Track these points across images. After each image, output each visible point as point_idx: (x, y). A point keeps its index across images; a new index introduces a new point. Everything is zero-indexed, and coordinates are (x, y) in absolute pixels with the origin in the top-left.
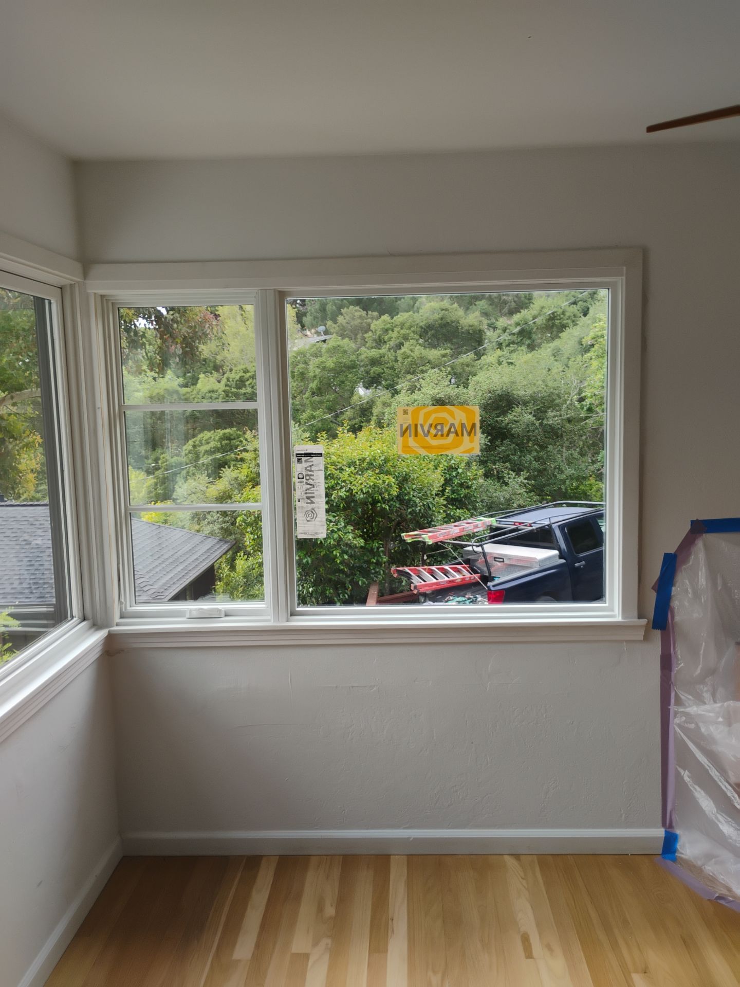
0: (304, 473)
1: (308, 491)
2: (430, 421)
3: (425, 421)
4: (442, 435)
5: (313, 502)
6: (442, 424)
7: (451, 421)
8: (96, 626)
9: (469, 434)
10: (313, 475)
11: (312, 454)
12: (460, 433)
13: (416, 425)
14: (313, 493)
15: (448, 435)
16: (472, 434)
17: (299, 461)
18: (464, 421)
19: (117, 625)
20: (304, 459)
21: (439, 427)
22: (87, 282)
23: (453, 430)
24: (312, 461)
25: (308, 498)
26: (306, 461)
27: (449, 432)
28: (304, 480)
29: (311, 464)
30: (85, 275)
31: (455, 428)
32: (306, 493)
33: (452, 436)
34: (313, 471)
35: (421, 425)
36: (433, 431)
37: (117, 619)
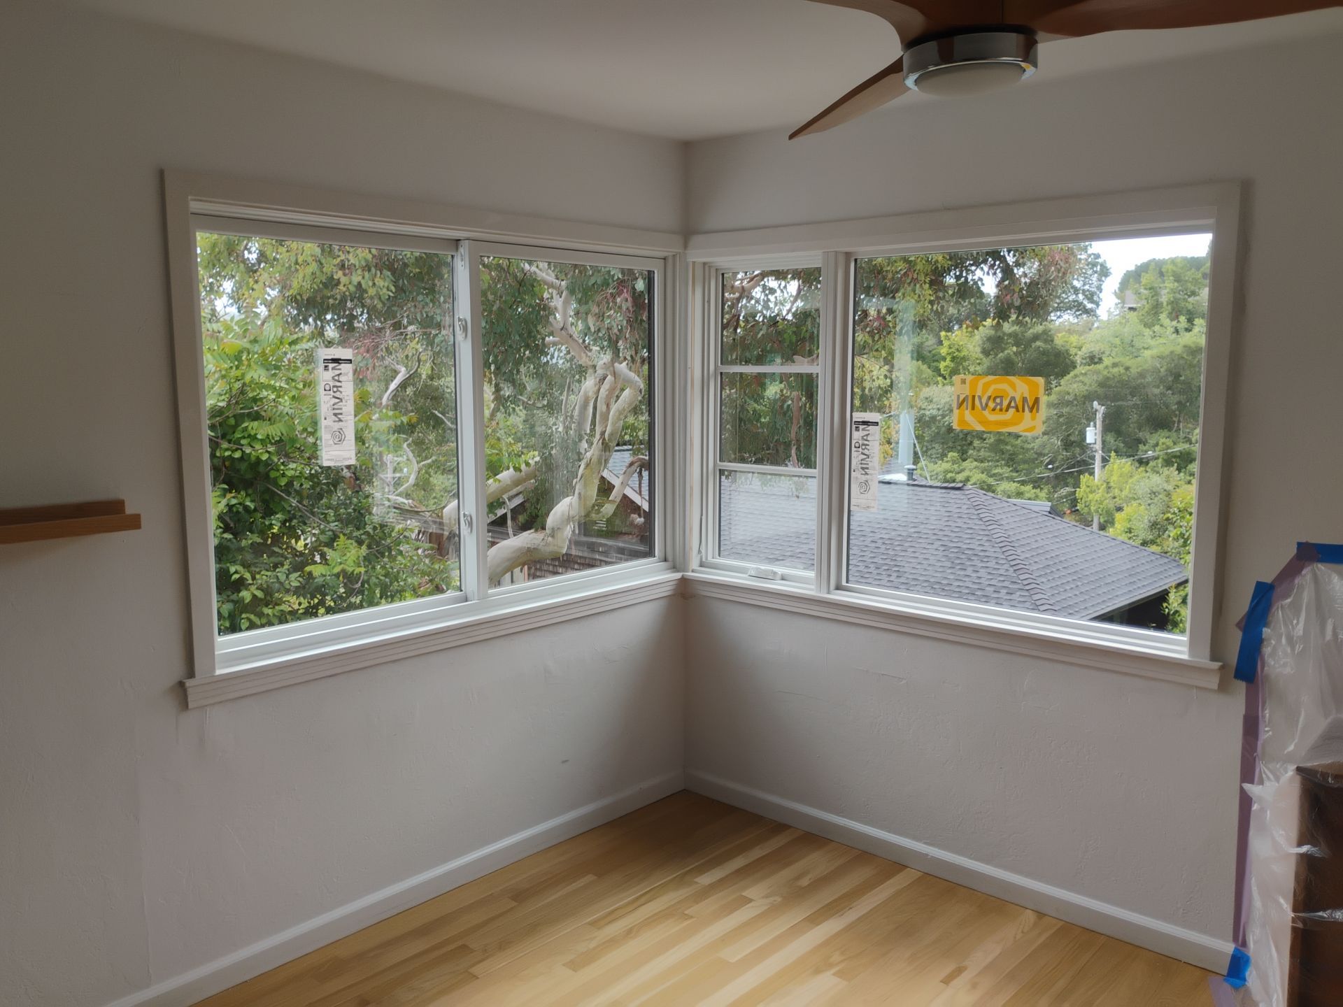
0: (860, 442)
1: (863, 462)
2: (989, 393)
3: (984, 391)
4: (1001, 410)
5: (866, 474)
6: (1001, 397)
7: (1012, 393)
8: (674, 568)
9: (1031, 410)
10: (868, 445)
11: (869, 422)
12: (1021, 409)
13: (974, 397)
14: (868, 464)
15: (1007, 410)
16: (1035, 410)
17: (857, 429)
18: (1026, 395)
19: (693, 571)
20: (861, 427)
21: (998, 400)
22: (686, 252)
23: (1013, 404)
24: (868, 430)
25: (863, 468)
26: (863, 430)
27: (1009, 406)
28: (860, 449)
29: (867, 432)
30: (686, 246)
31: (1015, 402)
32: (861, 464)
33: (1012, 411)
34: (868, 441)
35: (980, 397)
36: (991, 405)
37: (694, 563)
